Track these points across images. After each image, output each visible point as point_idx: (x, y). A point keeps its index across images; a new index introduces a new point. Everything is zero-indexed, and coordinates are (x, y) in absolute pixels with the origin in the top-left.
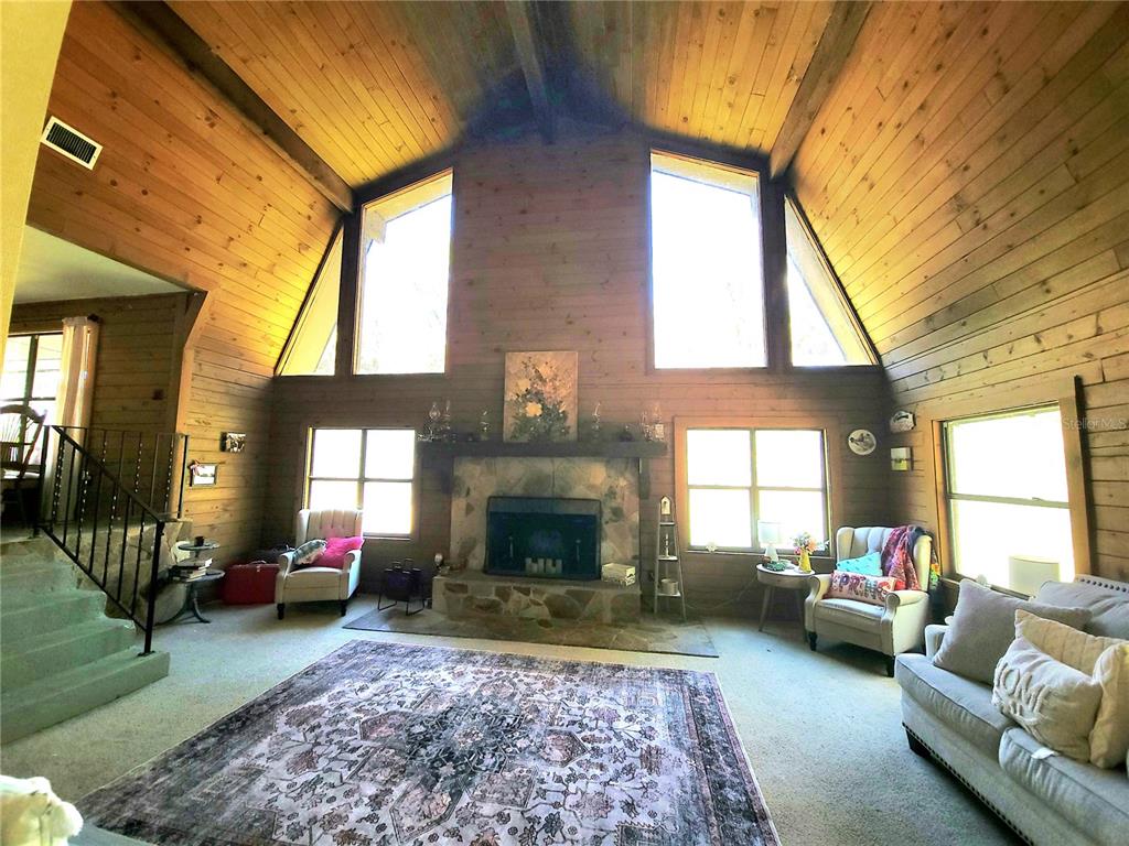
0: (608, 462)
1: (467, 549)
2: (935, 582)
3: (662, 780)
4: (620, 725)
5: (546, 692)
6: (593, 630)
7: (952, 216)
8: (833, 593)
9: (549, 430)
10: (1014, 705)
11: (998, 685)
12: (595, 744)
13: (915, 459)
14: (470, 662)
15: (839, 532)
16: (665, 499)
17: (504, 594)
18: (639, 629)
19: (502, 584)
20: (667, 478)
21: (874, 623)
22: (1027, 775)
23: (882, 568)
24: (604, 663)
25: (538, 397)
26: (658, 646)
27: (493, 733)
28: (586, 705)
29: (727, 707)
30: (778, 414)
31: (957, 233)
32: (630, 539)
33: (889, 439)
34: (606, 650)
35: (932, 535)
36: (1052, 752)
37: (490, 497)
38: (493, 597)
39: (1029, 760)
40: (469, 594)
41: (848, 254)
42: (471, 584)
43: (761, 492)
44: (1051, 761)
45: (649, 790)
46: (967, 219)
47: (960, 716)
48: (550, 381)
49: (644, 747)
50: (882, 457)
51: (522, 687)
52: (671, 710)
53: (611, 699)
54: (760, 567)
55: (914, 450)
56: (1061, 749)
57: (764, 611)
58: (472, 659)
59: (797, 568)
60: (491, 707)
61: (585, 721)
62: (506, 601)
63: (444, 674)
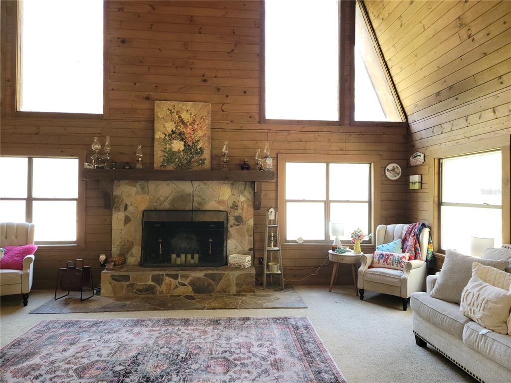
0: (233, 184)
1: (126, 250)
2: (430, 255)
3: (286, 374)
4: (255, 349)
5: (203, 337)
6: (224, 299)
7: (456, 30)
8: (374, 265)
9: (190, 161)
10: (471, 310)
11: (463, 301)
12: (242, 361)
13: (423, 182)
14: (142, 325)
15: (378, 228)
16: (272, 210)
17: (158, 280)
18: (255, 295)
19: (157, 273)
20: (273, 195)
21: (397, 280)
22: (477, 344)
23: (402, 248)
24: (237, 317)
25: (181, 136)
26: (269, 305)
27: (173, 363)
28: (231, 341)
29: (317, 333)
30: (344, 152)
31: (459, 41)
32: (247, 237)
33: (408, 169)
34: (235, 310)
35: (430, 228)
36: (489, 331)
37: (144, 211)
38: (150, 283)
39: (477, 336)
40: (131, 282)
41: (394, 46)
42: (132, 275)
43: (332, 204)
44: (488, 335)
45: (279, 380)
46: (464, 32)
47: (443, 320)
48: (190, 124)
49: (272, 359)
50: (404, 181)
51: (185, 336)
52: (284, 338)
53: (246, 337)
54: (331, 251)
55: (423, 177)
56: (493, 329)
57: (332, 280)
58: (143, 323)
59: (353, 251)
60: (167, 350)
61: (232, 350)
62: (160, 284)
63: (126, 335)
